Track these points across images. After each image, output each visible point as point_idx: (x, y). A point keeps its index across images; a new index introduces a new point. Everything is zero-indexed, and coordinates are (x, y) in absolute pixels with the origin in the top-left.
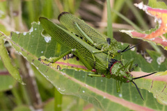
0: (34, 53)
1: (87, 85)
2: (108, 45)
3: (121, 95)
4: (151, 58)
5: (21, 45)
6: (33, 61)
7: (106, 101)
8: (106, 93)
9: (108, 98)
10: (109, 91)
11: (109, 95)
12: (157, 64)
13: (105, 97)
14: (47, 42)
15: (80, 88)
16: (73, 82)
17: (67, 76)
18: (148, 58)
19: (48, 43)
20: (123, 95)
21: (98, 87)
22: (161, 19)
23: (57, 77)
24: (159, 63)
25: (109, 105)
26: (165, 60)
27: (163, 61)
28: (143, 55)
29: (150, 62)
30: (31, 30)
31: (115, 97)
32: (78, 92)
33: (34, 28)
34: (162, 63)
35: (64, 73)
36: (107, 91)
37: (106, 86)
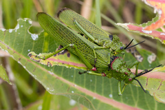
0: (20, 52)
1: (76, 85)
2: (111, 42)
3: (111, 96)
4: (142, 57)
5: (7, 43)
6: (20, 59)
7: (96, 102)
8: (96, 93)
9: (97, 99)
10: (99, 91)
11: (99, 95)
12: (148, 63)
13: (94, 98)
14: (34, 39)
15: (69, 89)
16: (61, 82)
17: (56, 76)
18: (138, 57)
19: (35, 41)
20: (114, 96)
21: (88, 87)
22: (161, 9)
23: (45, 77)
24: (150, 62)
25: (99, 105)
26: (156, 59)
27: (154, 59)
28: (133, 54)
29: (140, 61)
30: (17, 27)
31: (105, 97)
32: (67, 92)
33: (20, 25)
34: (153, 62)
35: (51, 73)
36: (97, 91)
37: (95, 86)
